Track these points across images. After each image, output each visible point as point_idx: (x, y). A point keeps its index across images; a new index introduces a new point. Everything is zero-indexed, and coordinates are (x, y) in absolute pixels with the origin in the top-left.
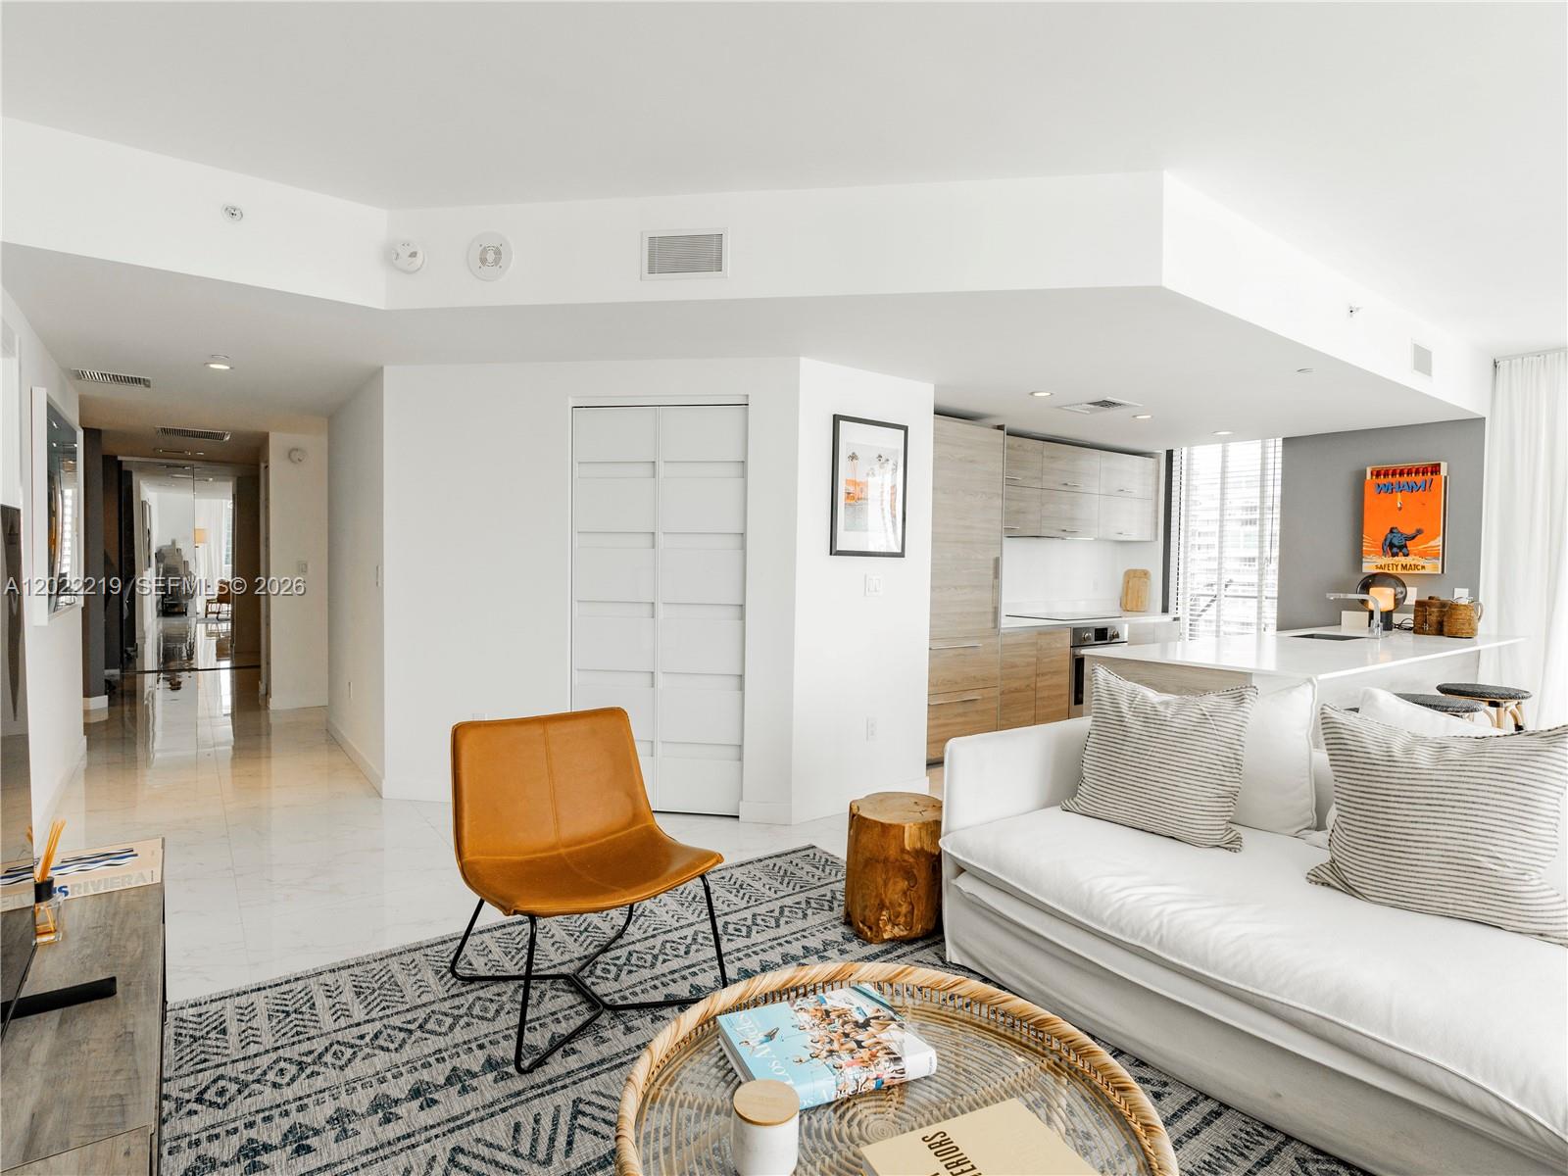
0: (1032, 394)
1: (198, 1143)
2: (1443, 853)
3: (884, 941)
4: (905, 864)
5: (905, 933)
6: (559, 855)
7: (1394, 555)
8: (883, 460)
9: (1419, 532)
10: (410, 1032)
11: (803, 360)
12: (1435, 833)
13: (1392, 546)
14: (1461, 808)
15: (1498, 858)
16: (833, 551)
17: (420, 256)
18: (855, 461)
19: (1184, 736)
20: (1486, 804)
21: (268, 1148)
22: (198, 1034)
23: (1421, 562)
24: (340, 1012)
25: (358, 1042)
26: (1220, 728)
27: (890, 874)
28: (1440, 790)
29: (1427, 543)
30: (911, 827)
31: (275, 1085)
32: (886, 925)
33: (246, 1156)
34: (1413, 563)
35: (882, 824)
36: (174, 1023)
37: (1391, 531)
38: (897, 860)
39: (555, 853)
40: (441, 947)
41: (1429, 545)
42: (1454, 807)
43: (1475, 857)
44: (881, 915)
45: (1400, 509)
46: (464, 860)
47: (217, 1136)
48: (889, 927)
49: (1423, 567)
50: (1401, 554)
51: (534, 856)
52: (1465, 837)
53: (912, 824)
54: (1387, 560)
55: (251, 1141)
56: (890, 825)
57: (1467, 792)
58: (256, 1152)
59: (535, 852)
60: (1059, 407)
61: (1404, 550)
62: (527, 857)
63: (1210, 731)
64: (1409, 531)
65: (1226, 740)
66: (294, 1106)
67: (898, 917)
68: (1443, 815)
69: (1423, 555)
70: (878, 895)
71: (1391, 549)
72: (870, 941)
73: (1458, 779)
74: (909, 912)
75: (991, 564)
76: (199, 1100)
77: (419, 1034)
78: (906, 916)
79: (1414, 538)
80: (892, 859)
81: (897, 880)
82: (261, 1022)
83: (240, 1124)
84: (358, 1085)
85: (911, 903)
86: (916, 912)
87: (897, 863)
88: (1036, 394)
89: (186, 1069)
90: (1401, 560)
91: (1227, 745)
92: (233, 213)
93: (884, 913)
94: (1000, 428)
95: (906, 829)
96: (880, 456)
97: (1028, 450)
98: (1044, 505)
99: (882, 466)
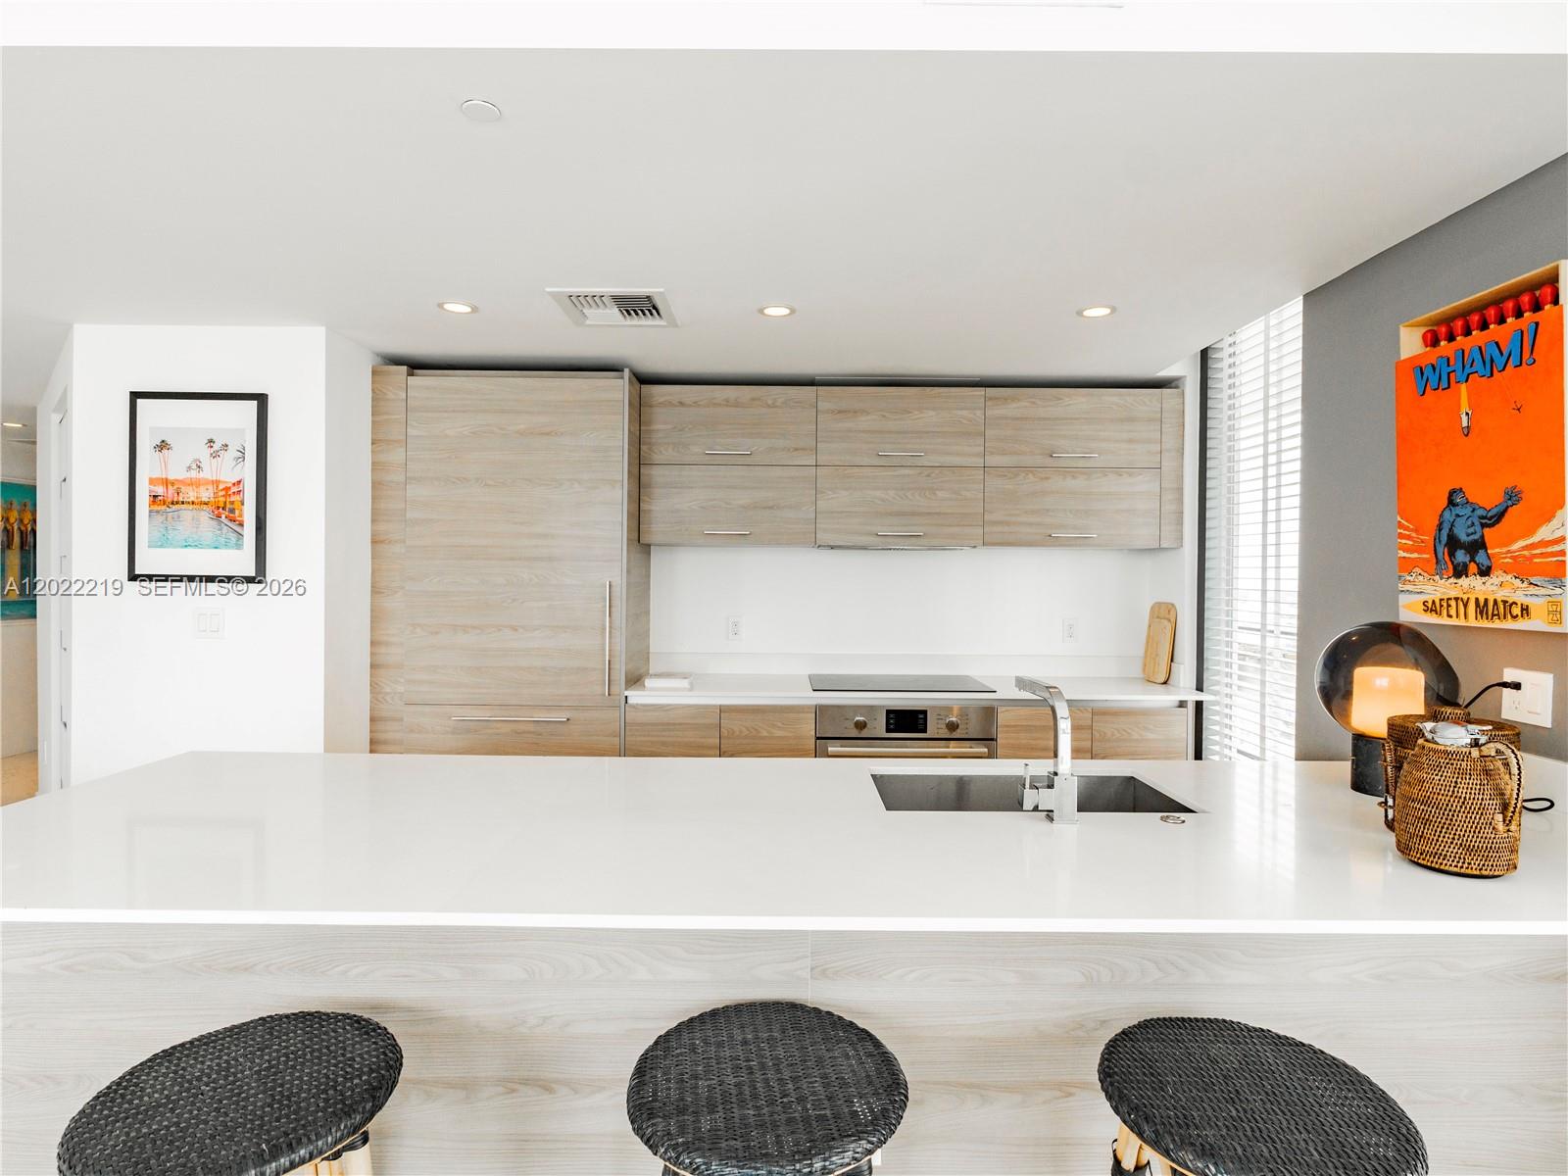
7: (1460, 572)
8: (216, 447)
9: (1513, 497)
11: (77, 328)
13: (1453, 544)
16: (134, 576)
18: (165, 451)
23: (1515, 591)
29: (1532, 532)
34: (1500, 595)
37: (1451, 503)
41: (1535, 539)
45: (1467, 432)
49: (1525, 610)
50: (1473, 567)
54: (1444, 587)
61: (1481, 557)
64: (1488, 497)
69: (1523, 570)
71: (1452, 555)
79: (1500, 516)
90: (1474, 586)
96: (211, 441)
97: (778, 404)
98: (822, 492)
99: (215, 455)
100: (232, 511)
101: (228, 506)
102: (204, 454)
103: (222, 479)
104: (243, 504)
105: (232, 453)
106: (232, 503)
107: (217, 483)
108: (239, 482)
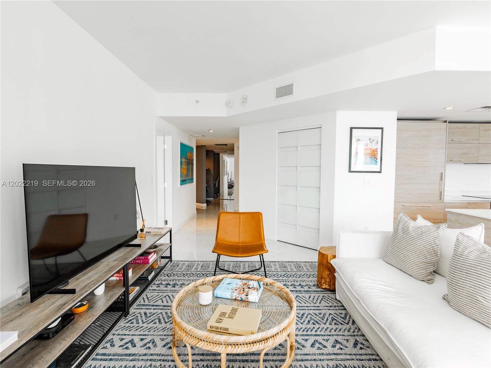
0: (445, 108)
1: (162, 281)
2: (467, 292)
3: (323, 289)
4: (328, 267)
5: (329, 288)
6: (239, 245)
8: (371, 140)
10: (204, 275)
11: (337, 112)
12: (466, 284)
14: (475, 276)
15: (485, 298)
16: (350, 171)
17: (232, 103)
18: (359, 141)
19: (413, 239)
20: (485, 276)
21: (170, 285)
22: (175, 266)
24: (197, 268)
25: (195, 274)
26: (426, 237)
27: (324, 269)
28: (471, 268)
30: (330, 256)
31: (178, 276)
32: (323, 284)
33: (166, 285)
35: (322, 253)
36: (173, 263)
38: (326, 265)
39: (239, 244)
40: (222, 262)
42: (473, 275)
43: (477, 296)
44: (322, 280)
46: (217, 241)
47: (165, 281)
48: (324, 285)
51: (233, 244)
52: (475, 287)
53: (331, 255)
55: (169, 283)
56: (324, 254)
57: (479, 270)
58: (168, 285)
59: (234, 243)
60: (467, 111)
62: (231, 244)
63: (422, 238)
65: (429, 242)
66: (178, 280)
67: (326, 282)
68: (470, 278)
70: (321, 275)
72: (319, 288)
73: (478, 264)
74: (329, 281)
75: (439, 175)
76: (167, 275)
77: (205, 276)
78: (328, 282)
80: (325, 264)
81: (326, 271)
82: (184, 267)
83: (169, 280)
84: (189, 281)
85: (330, 279)
86: (332, 282)
87: (326, 266)
88: (446, 109)
89: (169, 270)
91: (429, 244)
92: (197, 102)
93: (323, 280)
94: (445, 122)
95: (329, 256)
96: (370, 139)
97: (470, 128)
98: (480, 150)
99: (371, 142)
100: (375, 156)
101: (374, 154)
102: (369, 142)
103: (373, 148)
104: (377, 154)
105: (375, 142)
106: (375, 154)
107: (371, 149)
108: (377, 149)
